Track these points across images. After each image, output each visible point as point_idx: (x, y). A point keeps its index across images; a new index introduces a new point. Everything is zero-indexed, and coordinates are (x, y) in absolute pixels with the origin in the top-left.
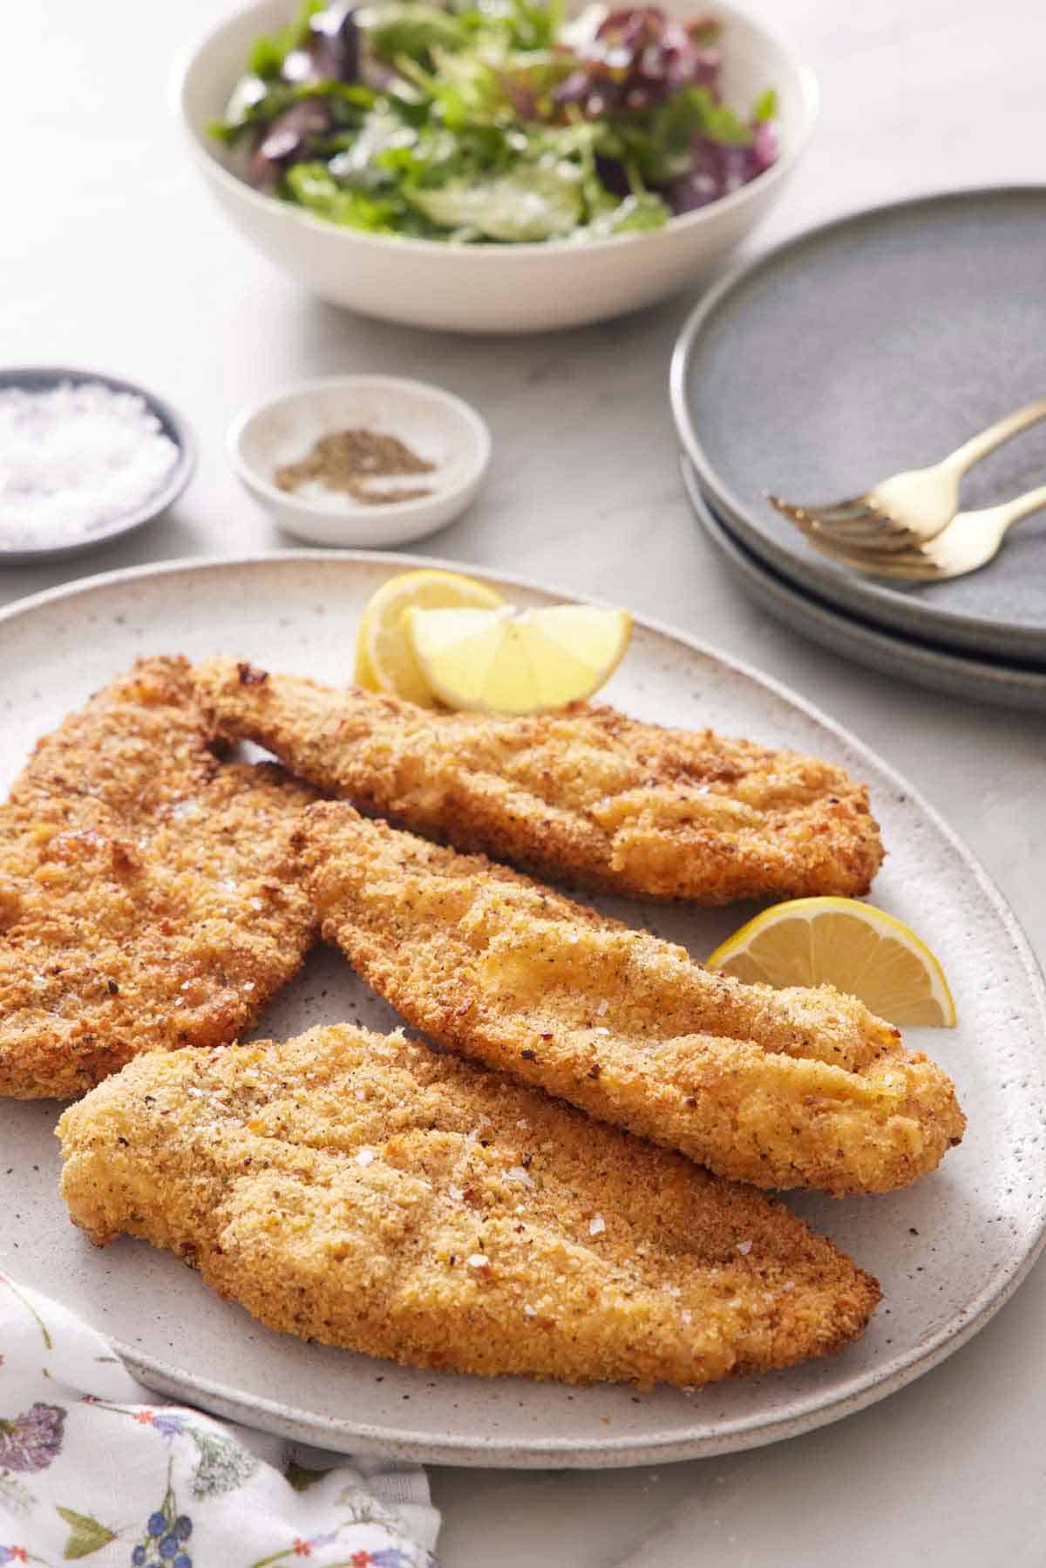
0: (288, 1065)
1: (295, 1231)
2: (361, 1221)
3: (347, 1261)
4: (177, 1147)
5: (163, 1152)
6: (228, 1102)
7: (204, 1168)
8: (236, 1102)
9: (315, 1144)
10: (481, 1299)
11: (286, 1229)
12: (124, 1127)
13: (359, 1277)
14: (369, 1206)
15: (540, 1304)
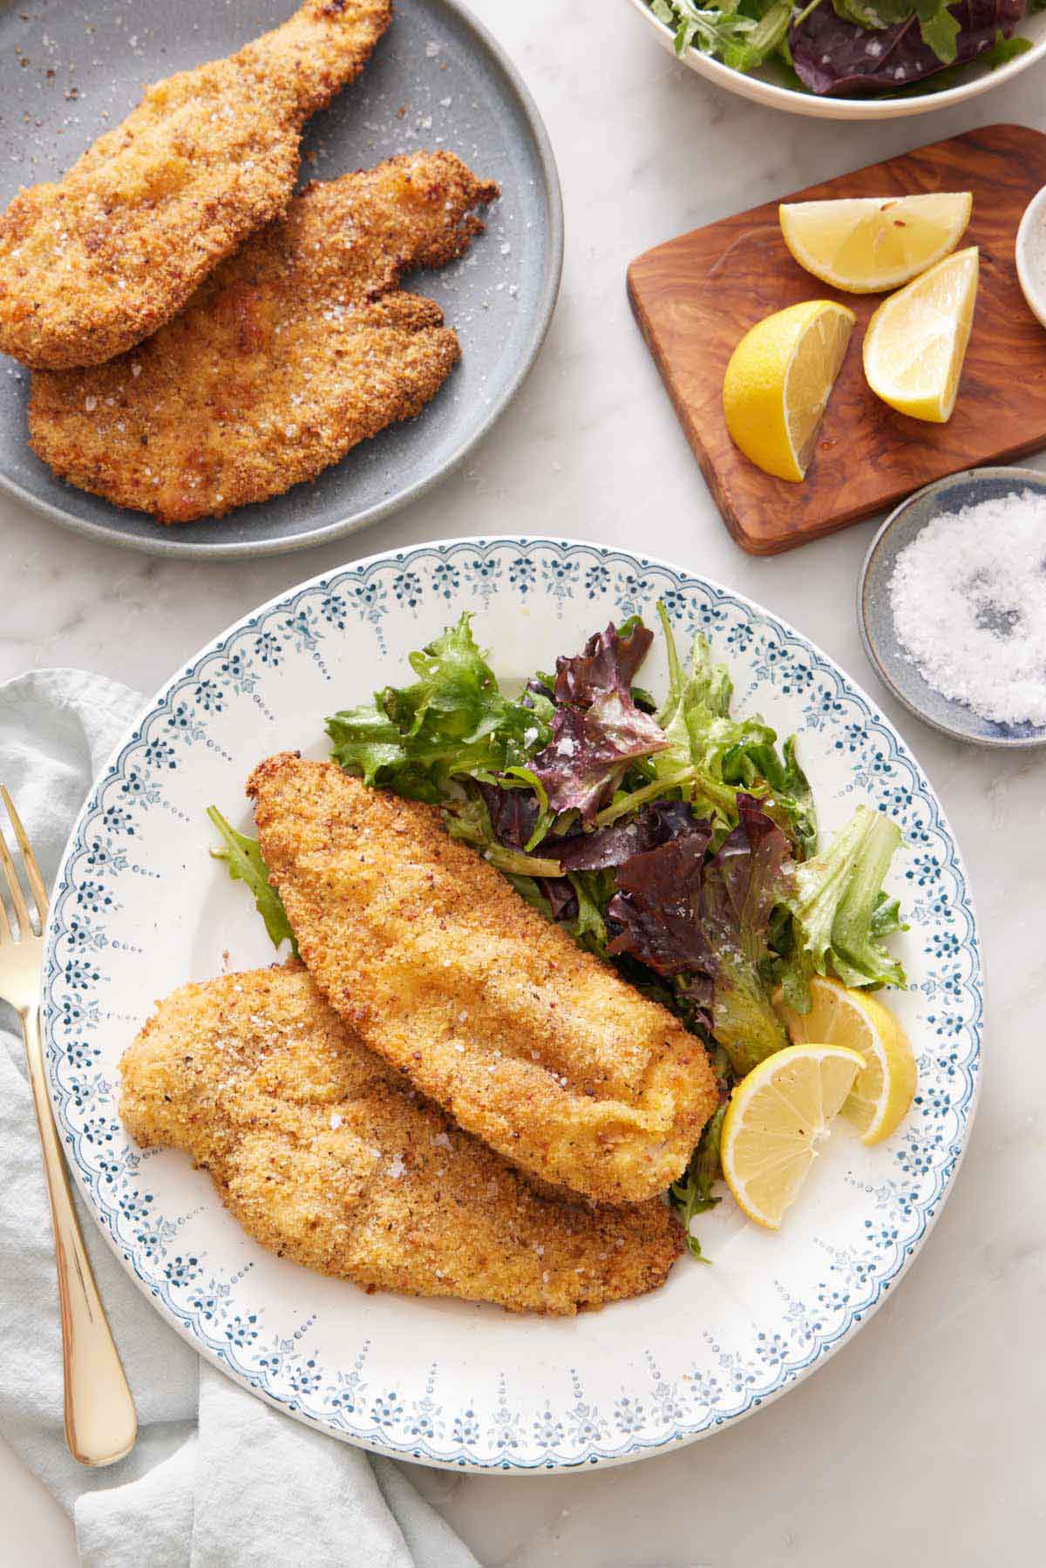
0: (285, 1014)
1: (283, 1198)
2: (329, 1195)
3: (318, 1229)
4: (205, 1104)
5: (196, 1108)
6: (242, 1050)
7: (222, 1119)
8: (248, 1051)
9: (300, 1103)
10: (408, 1262)
11: (277, 1197)
12: (169, 1087)
13: (325, 1243)
14: (337, 1181)
15: (447, 1270)
